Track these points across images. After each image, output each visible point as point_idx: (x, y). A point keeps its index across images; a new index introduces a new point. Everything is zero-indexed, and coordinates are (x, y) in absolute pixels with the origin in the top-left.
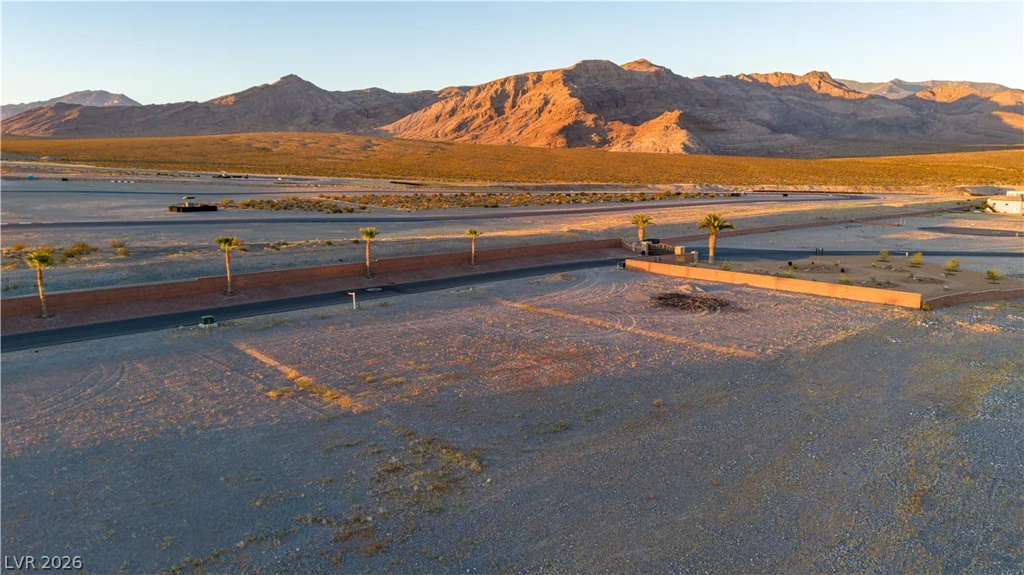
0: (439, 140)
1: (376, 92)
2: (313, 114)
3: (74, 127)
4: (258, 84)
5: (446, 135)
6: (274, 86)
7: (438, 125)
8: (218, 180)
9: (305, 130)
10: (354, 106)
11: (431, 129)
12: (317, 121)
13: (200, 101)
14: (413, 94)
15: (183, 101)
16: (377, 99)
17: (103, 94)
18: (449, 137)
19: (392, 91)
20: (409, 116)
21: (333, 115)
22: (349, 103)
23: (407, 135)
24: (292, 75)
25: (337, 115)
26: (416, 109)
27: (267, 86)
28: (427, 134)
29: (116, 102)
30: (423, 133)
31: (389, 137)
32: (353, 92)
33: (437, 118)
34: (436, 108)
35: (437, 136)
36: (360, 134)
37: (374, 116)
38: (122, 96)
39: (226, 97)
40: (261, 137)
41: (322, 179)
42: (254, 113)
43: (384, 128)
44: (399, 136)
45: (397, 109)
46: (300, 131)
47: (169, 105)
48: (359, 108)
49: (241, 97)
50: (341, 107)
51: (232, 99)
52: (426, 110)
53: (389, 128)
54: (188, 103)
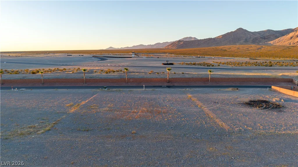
0: (291, 45)
1: (269, 31)
2: (246, 39)
3: (181, 46)
4: (229, 32)
5: (294, 43)
6: (234, 32)
7: (291, 41)
8: (196, 58)
9: (242, 44)
10: (260, 36)
11: (288, 42)
12: (246, 41)
13: (212, 38)
14: (283, 31)
15: (208, 38)
16: (269, 33)
17: (191, 38)
18: (296, 44)
19: (275, 30)
20: (280, 38)
21: (252, 39)
22: (259, 35)
23: (278, 44)
24: (240, 28)
25: (253, 39)
26: (283, 35)
27: (232, 32)
28: (286, 43)
29: (193, 39)
30: (285, 43)
31: (270, 45)
32: (261, 31)
33: (291, 38)
34: (291, 35)
35: (290, 44)
36: (260, 45)
37: (267, 38)
38: (195, 38)
39: (220, 36)
40: (227, 47)
41: (226, 58)
42: (227, 40)
43: (269, 42)
44: (275, 45)
45: (276, 36)
46: (240, 45)
47: (204, 39)
48: (261, 36)
49: (224, 36)
50: (255, 36)
51: (221, 36)
52: (287, 36)
53: (272, 42)
54: (209, 38)
